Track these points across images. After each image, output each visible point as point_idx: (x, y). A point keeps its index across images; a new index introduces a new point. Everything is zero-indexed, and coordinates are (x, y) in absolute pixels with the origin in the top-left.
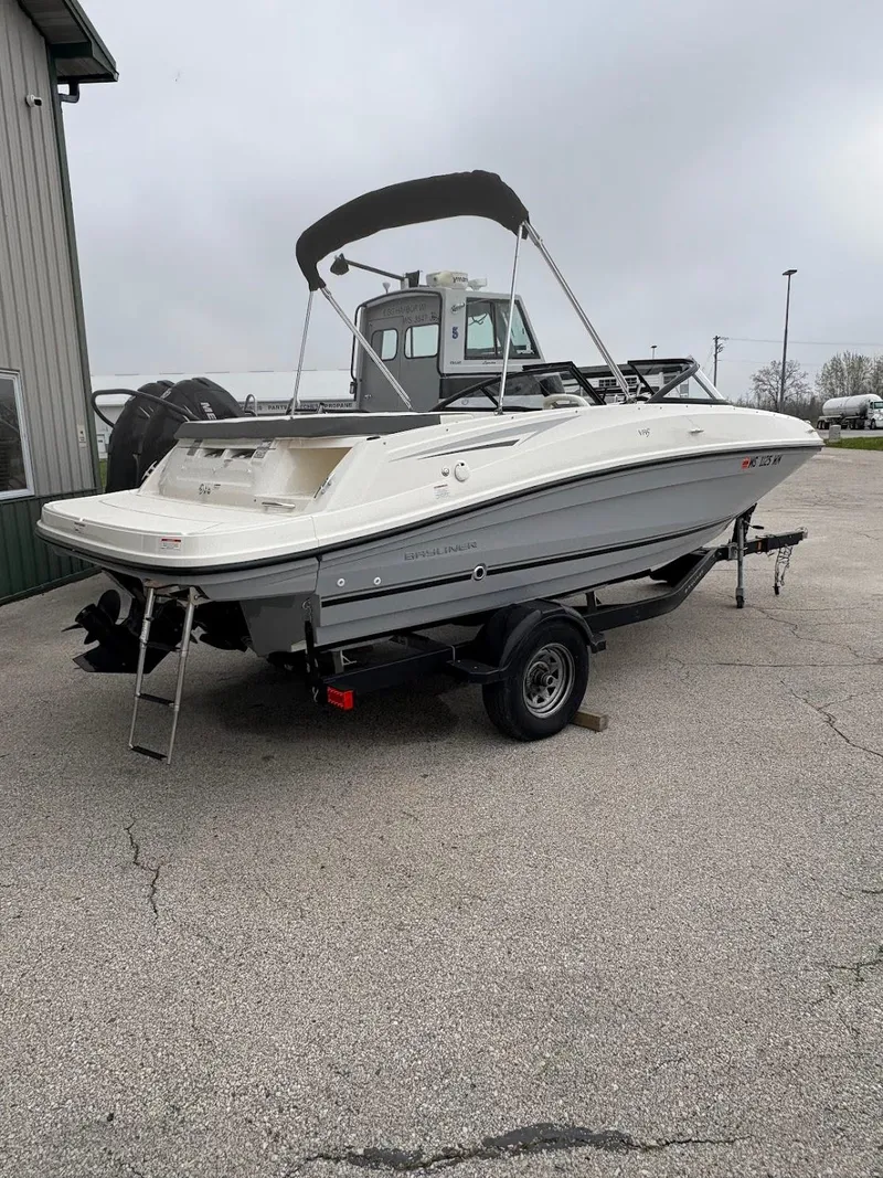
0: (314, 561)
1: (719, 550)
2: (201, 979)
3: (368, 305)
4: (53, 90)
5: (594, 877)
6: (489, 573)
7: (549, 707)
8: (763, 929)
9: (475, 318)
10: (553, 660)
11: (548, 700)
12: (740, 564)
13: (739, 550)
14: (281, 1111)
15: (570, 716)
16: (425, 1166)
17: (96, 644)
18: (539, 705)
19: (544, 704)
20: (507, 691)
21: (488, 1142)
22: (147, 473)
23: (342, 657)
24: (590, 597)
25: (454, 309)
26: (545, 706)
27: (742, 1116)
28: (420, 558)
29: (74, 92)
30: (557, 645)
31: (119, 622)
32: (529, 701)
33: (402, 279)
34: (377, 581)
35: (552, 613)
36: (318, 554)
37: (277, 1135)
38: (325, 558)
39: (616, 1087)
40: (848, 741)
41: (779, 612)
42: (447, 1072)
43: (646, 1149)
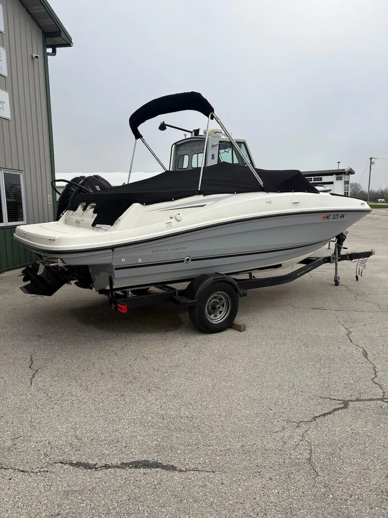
0: (110, 251)
1: (326, 258)
2: (40, 407)
3: (178, 144)
4: (44, 51)
5: (210, 385)
6: (192, 260)
7: (219, 319)
8: (268, 407)
9: (225, 150)
10: (221, 299)
11: (219, 316)
12: (336, 265)
13: (336, 258)
14: (51, 448)
15: (229, 324)
16: (96, 468)
17: (29, 282)
18: (214, 318)
19: (217, 318)
20: (198, 310)
21: (123, 464)
22: (61, 215)
23: (130, 293)
24: (250, 275)
25: (213, 146)
26: (217, 319)
27: (223, 465)
28: (160, 252)
29: (54, 52)
30: (223, 292)
31: (39, 273)
32: (209, 316)
33: (191, 132)
34: (140, 261)
35: (219, 278)
36: (112, 248)
37: (47, 455)
38: (115, 250)
39: (179, 452)
40: (351, 342)
41: (354, 288)
42: (118, 442)
43: (181, 471)
